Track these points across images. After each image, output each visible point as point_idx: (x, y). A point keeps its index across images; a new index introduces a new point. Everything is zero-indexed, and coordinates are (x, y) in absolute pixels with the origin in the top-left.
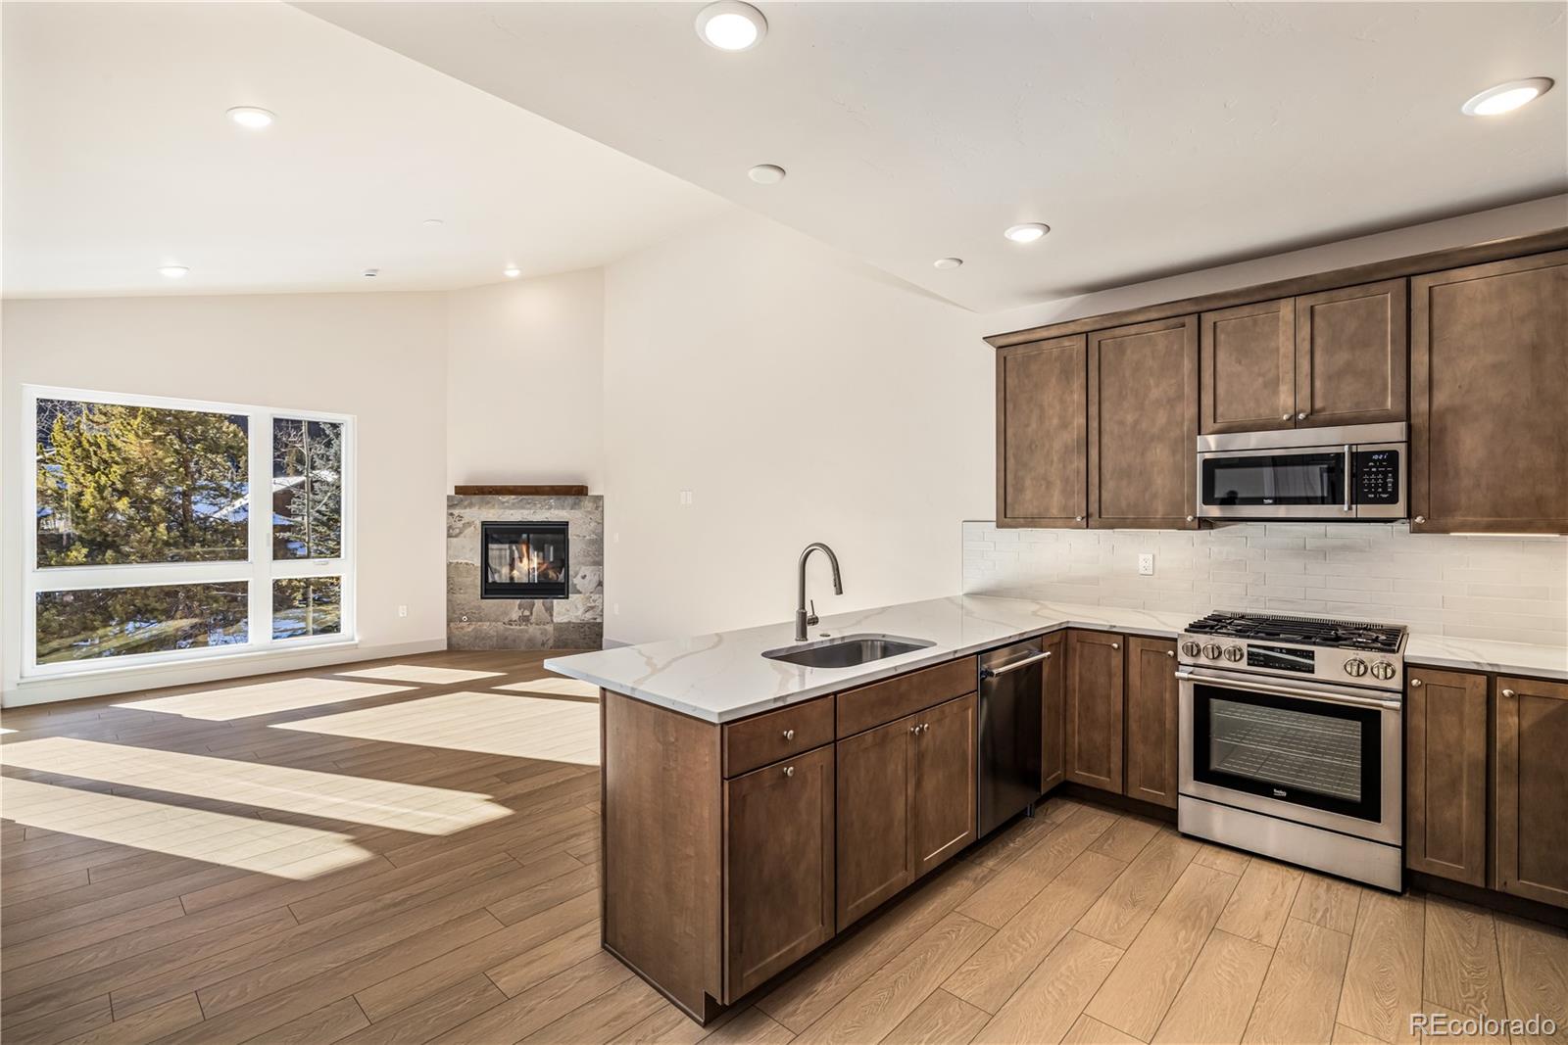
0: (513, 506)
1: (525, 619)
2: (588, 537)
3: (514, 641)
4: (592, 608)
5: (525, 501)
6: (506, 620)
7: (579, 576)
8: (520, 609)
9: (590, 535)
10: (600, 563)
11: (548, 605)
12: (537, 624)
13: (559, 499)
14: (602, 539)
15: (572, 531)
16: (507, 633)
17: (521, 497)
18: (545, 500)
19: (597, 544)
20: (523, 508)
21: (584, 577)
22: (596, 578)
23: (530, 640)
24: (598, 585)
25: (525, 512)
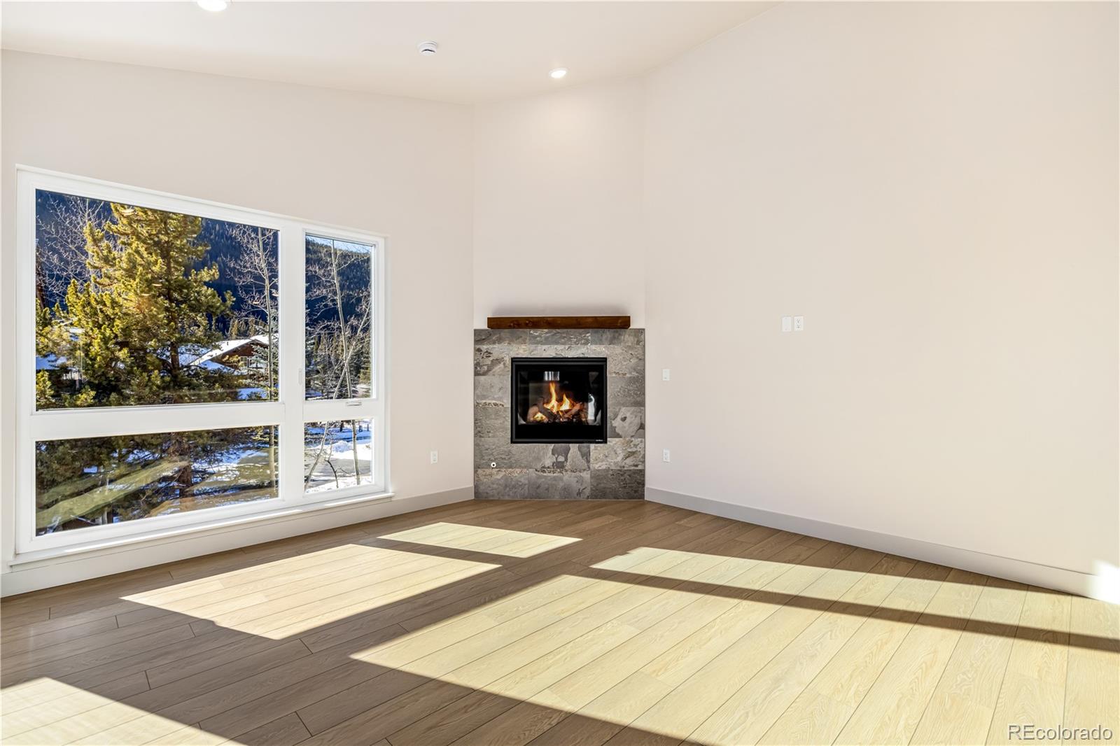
0: (547, 341)
1: (560, 466)
2: (628, 375)
3: (547, 489)
4: (633, 453)
5: (559, 335)
6: (539, 467)
7: (619, 418)
8: (553, 454)
9: (630, 373)
10: (641, 404)
11: (584, 450)
12: (572, 471)
13: (596, 332)
14: (644, 377)
15: (611, 368)
16: (540, 481)
17: (554, 331)
18: (581, 334)
19: (638, 382)
20: (557, 343)
21: (624, 419)
22: (637, 421)
23: (565, 489)
24: (640, 428)
25: (560, 347)
